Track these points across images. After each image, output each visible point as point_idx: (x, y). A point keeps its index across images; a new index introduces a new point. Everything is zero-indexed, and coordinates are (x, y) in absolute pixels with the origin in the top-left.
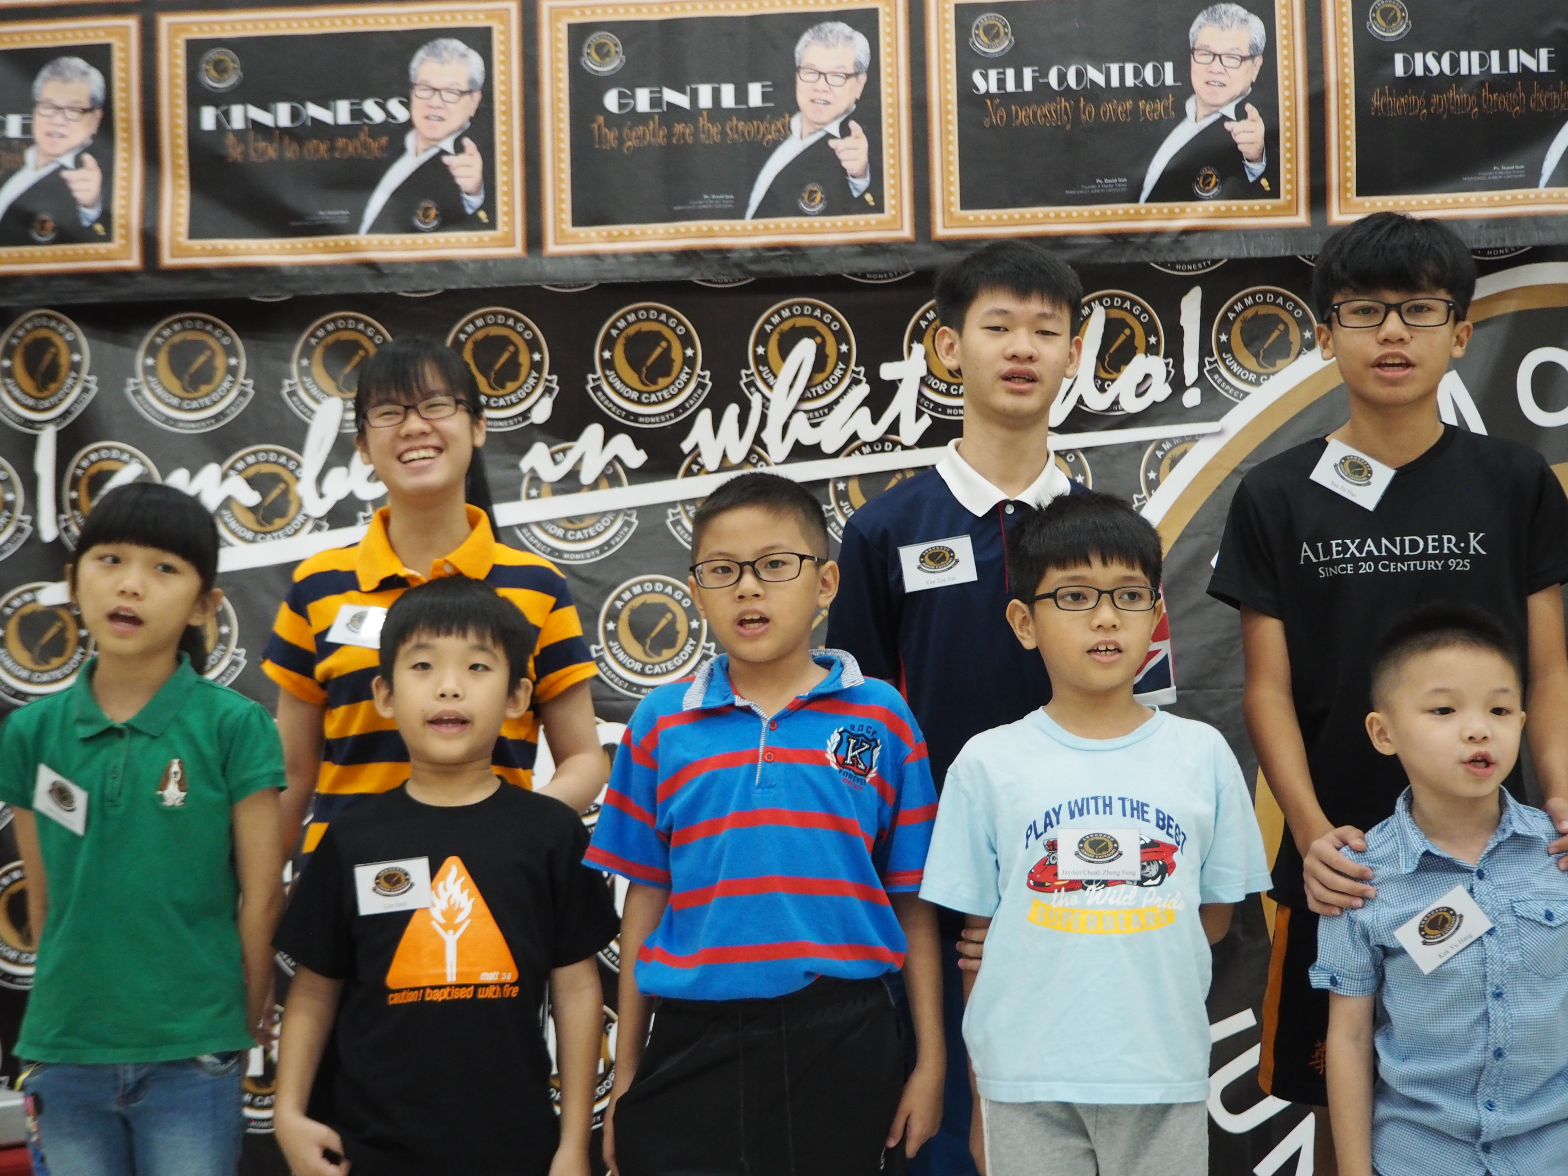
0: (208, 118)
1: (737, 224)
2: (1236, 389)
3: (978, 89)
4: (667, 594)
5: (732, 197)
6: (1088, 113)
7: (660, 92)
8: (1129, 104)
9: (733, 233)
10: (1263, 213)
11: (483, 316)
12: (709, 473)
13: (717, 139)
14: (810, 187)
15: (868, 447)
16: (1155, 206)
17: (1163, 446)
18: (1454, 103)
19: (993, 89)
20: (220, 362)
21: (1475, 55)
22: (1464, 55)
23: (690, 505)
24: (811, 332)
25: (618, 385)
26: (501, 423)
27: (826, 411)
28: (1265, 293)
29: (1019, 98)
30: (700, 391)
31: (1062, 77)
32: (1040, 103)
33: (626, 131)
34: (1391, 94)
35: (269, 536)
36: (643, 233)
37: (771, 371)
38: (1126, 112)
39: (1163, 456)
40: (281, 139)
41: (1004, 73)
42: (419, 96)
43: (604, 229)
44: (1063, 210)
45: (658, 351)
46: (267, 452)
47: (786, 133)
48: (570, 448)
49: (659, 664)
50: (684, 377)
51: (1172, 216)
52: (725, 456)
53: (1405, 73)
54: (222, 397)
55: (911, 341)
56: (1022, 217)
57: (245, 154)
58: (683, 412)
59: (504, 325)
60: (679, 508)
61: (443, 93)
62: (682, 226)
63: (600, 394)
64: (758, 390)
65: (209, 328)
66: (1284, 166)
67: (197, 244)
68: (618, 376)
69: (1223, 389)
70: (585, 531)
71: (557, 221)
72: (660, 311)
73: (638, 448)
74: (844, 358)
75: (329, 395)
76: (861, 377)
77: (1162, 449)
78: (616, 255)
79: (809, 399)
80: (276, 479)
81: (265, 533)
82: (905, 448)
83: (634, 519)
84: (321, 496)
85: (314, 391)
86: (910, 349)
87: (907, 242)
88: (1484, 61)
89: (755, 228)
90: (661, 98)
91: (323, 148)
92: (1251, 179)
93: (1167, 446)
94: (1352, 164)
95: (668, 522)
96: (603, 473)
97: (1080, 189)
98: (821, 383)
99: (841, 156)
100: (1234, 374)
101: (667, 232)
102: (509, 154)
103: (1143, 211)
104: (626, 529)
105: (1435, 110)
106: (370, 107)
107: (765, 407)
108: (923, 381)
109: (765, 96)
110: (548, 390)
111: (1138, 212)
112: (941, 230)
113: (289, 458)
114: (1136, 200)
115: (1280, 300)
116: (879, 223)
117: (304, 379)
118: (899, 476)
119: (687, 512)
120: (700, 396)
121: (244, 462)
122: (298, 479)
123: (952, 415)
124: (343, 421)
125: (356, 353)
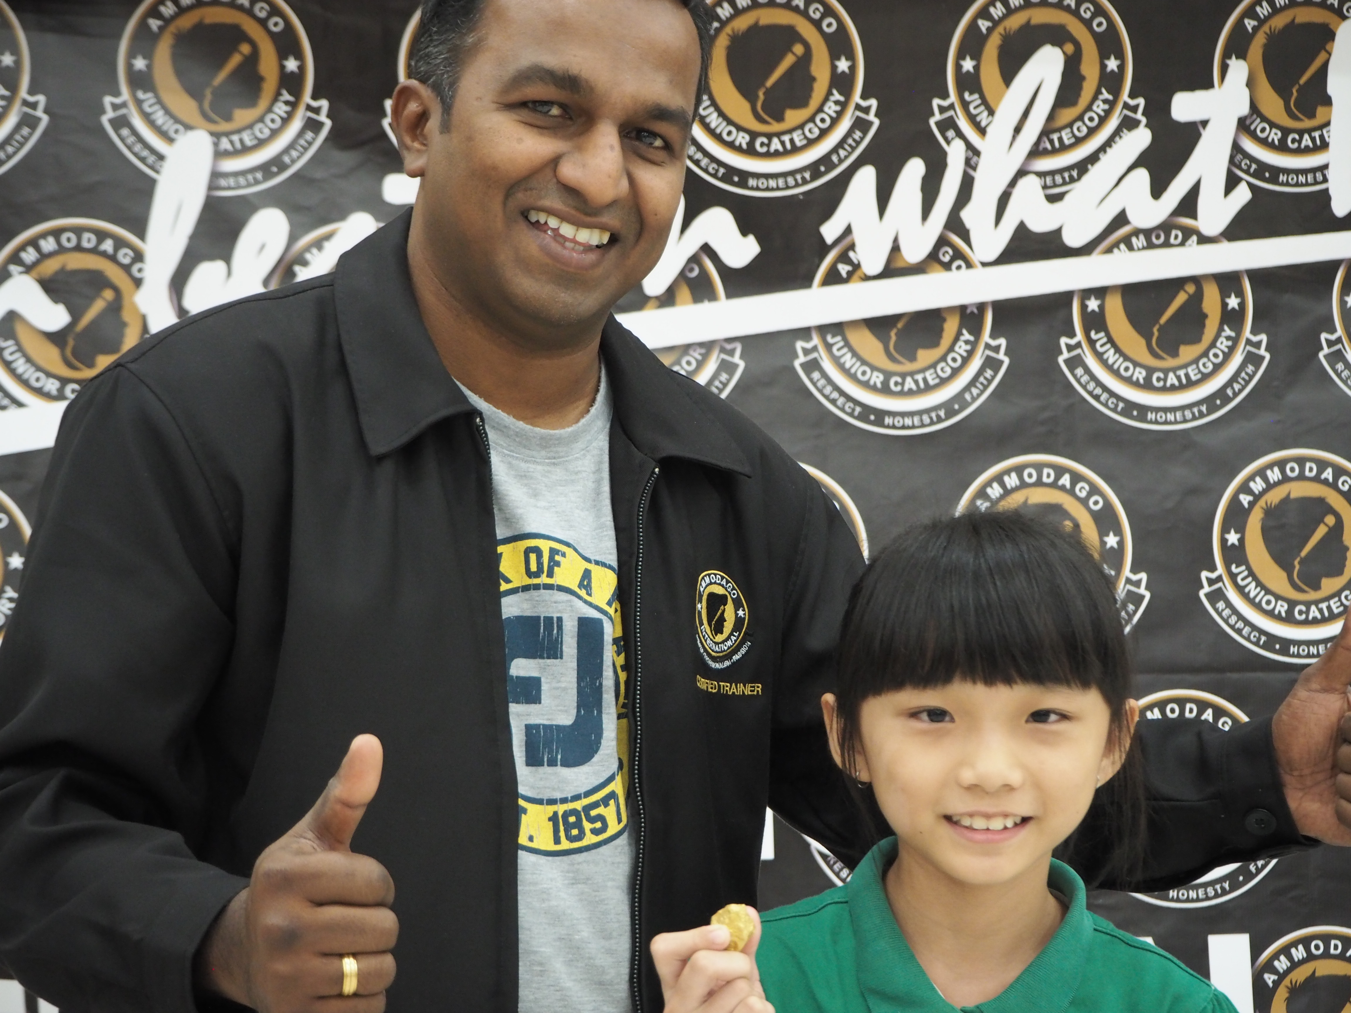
12: (867, 278)
15: (1142, 237)
23: (833, 336)
24: (1056, 36)
25: (714, 120)
27: (1075, 173)
30: (858, 135)
37: (984, 102)
45: (788, 61)
46: (78, 231)
50: (831, 109)
52: (896, 249)
55: (1226, 56)
58: (827, 171)
60: (816, 340)
64: (960, 134)
73: (744, 233)
74: (1111, 81)
75: (188, 127)
76: (1139, 116)
79: (1046, 153)
80: (96, 282)
82: (1204, 240)
83: (736, 359)
85: (160, 117)
86: (1224, 69)
95: (797, 364)
96: (684, 275)
98: (1070, 125)
104: (724, 377)
107: (971, 165)
108: (1243, 125)
113: (120, 243)
117: (141, 95)
118: (1191, 288)
119: (829, 347)
120: (858, 143)
121: (38, 248)
122: (138, 283)
123: (1287, 184)
124: (215, 175)
125: (234, 48)
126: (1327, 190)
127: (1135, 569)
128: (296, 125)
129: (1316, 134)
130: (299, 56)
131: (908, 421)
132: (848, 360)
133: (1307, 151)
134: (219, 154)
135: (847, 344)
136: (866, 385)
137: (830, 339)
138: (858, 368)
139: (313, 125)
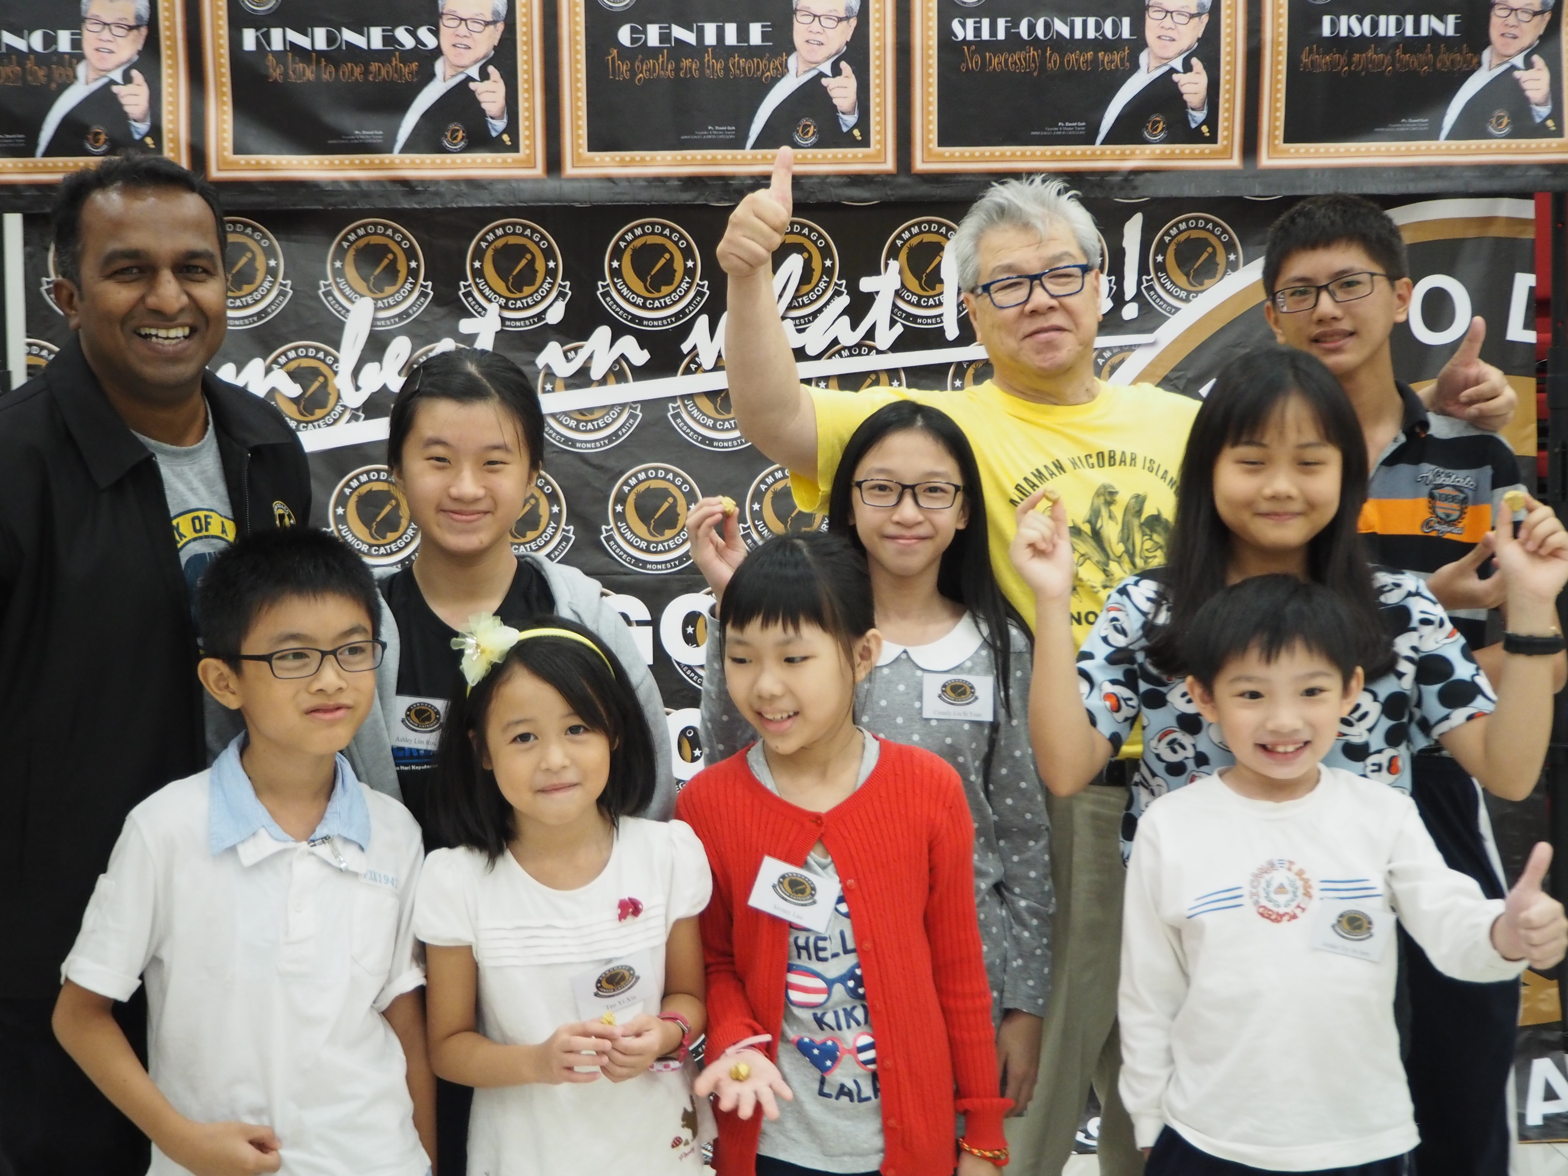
0: (249, 39)
1: (738, 153)
2: (1169, 305)
3: (956, 37)
4: (669, 480)
5: (733, 128)
6: (1053, 61)
7: (669, 28)
8: (1090, 55)
9: (734, 162)
10: (1202, 156)
11: (503, 226)
12: (705, 371)
13: (721, 74)
14: (804, 121)
15: (847, 351)
16: (1109, 148)
17: (1104, 354)
18: (1372, 61)
19: (970, 36)
20: (260, 263)
21: (1393, 19)
22: (1382, 19)
23: (688, 401)
24: (799, 249)
25: (625, 291)
26: (518, 324)
27: (811, 318)
28: (1197, 219)
29: (993, 46)
30: (698, 299)
31: (1032, 28)
32: (1011, 51)
33: (637, 63)
34: (1318, 54)
35: (310, 425)
36: (653, 159)
38: (1087, 62)
39: (1104, 363)
40: (318, 62)
41: (980, 22)
42: (447, 25)
43: (618, 155)
44: (1029, 149)
45: (662, 262)
46: (307, 348)
47: (782, 71)
48: (581, 347)
49: (662, 542)
50: (684, 286)
51: (1123, 157)
53: (1332, 33)
54: (263, 297)
55: (887, 258)
56: (992, 154)
57: (285, 74)
58: (683, 317)
59: (522, 235)
60: (679, 403)
61: (469, 22)
62: (689, 154)
63: (608, 299)
65: (249, 231)
66: (1222, 115)
67: (242, 159)
68: (625, 283)
69: (1157, 304)
70: (595, 423)
71: (575, 146)
72: (664, 227)
73: (642, 348)
74: (828, 272)
75: (362, 296)
76: (843, 289)
77: (1103, 357)
78: (629, 179)
79: (795, 308)
80: (315, 373)
81: (307, 423)
82: (879, 352)
83: (638, 412)
84: (358, 388)
85: (348, 291)
86: (887, 265)
87: (889, 175)
88: (1399, 24)
89: (754, 157)
90: (670, 33)
91: (357, 71)
92: (1193, 126)
93: (1107, 354)
94: (1281, 114)
95: (669, 415)
96: (610, 369)
97: (1044, 131)
98: (807, 294)
99: (832, 93)
100: (1167, 291)
101: (674, 158)
102: (531, 81)
103: (1098, 152)
104: (631, 421)
105: (1356, 67)
106: (401, 34)
108: (897, 293)
109: (765, 36)
110: (562, 295)
111: (1093, 153)
112: (920, 165)
113: (327, 353)
114: (1093, 143)
115: (1210, 226)
116: (865, 156)
117: (338, 280)
118: (873, 377)
119: (685, 406)
120: (699, 303)
121: (286, 356)
122: (336, 373)
123: (922, 324)
124: (375, 319)
125: (385, 256)
126: (942, 327)
128: (416, 294)
129: (936, 298)
130: (417, 260)
131: (726, 444)
132: (695, 413)
133: (932, 306)
134: (377, 309)
135: (695, 405)
136: (704, 426)
137: (686, 402)
138: (700, 417)
139: (424, 294)
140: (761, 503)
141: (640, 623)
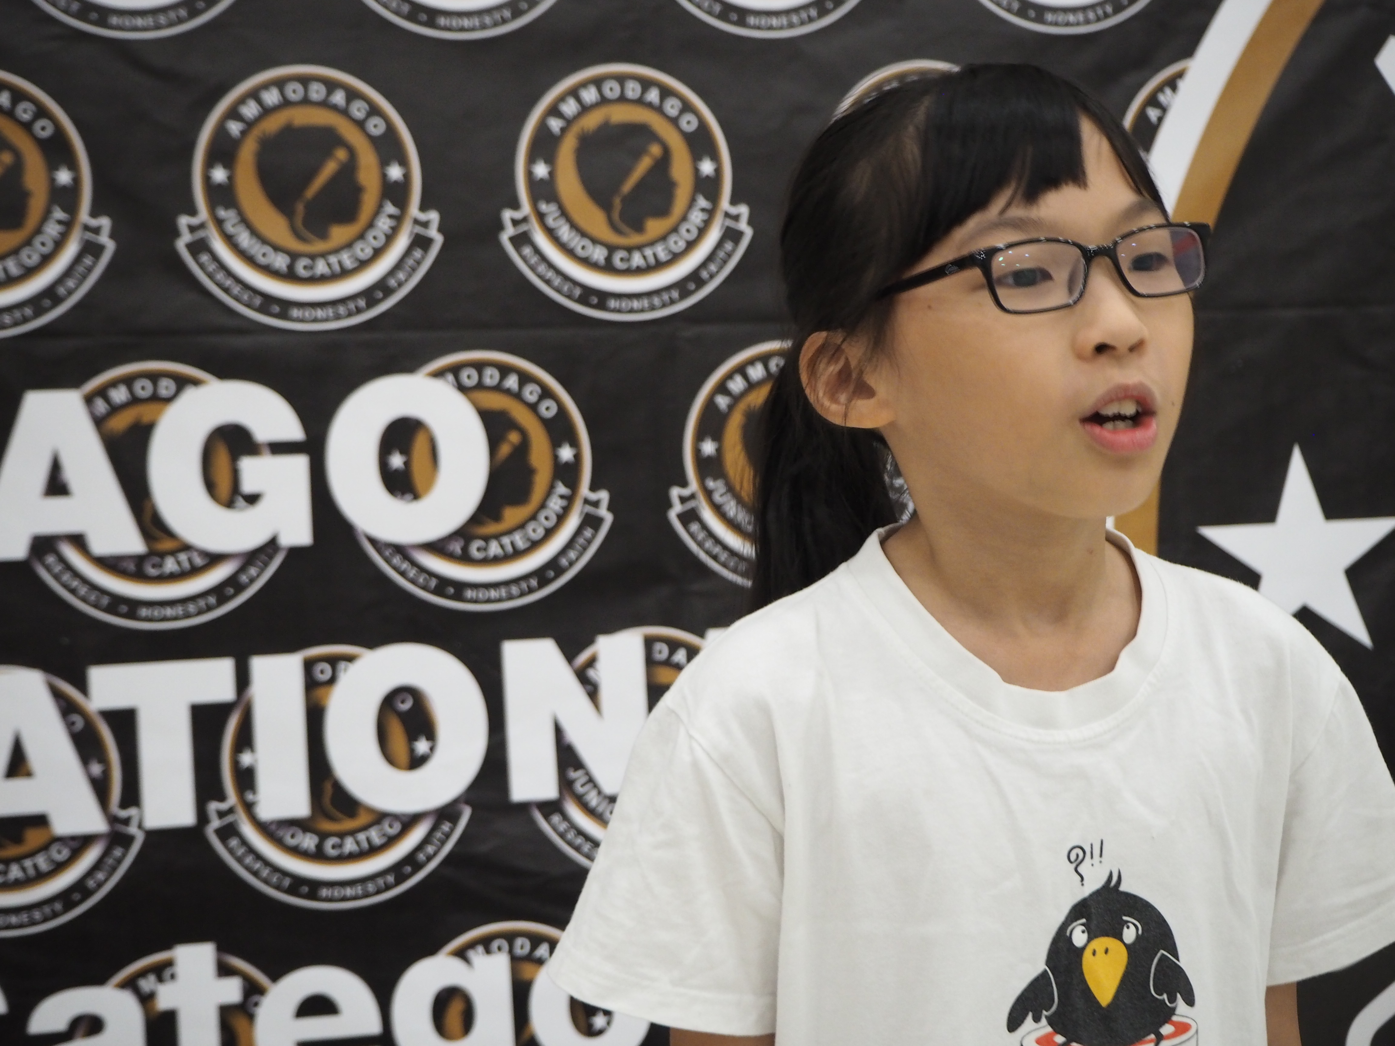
127: (734, 201)
140: (550, 160)
141: (280, 448)
